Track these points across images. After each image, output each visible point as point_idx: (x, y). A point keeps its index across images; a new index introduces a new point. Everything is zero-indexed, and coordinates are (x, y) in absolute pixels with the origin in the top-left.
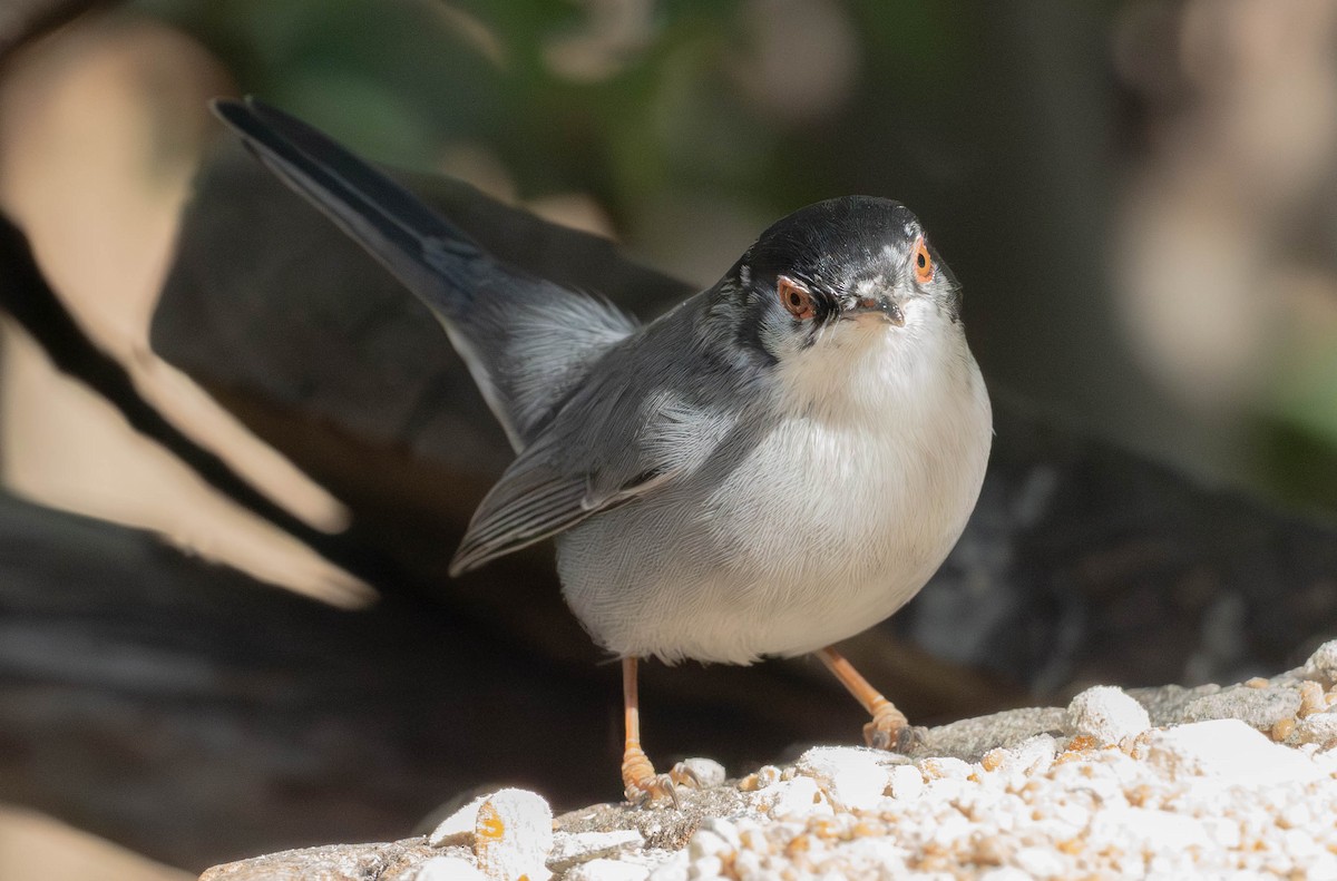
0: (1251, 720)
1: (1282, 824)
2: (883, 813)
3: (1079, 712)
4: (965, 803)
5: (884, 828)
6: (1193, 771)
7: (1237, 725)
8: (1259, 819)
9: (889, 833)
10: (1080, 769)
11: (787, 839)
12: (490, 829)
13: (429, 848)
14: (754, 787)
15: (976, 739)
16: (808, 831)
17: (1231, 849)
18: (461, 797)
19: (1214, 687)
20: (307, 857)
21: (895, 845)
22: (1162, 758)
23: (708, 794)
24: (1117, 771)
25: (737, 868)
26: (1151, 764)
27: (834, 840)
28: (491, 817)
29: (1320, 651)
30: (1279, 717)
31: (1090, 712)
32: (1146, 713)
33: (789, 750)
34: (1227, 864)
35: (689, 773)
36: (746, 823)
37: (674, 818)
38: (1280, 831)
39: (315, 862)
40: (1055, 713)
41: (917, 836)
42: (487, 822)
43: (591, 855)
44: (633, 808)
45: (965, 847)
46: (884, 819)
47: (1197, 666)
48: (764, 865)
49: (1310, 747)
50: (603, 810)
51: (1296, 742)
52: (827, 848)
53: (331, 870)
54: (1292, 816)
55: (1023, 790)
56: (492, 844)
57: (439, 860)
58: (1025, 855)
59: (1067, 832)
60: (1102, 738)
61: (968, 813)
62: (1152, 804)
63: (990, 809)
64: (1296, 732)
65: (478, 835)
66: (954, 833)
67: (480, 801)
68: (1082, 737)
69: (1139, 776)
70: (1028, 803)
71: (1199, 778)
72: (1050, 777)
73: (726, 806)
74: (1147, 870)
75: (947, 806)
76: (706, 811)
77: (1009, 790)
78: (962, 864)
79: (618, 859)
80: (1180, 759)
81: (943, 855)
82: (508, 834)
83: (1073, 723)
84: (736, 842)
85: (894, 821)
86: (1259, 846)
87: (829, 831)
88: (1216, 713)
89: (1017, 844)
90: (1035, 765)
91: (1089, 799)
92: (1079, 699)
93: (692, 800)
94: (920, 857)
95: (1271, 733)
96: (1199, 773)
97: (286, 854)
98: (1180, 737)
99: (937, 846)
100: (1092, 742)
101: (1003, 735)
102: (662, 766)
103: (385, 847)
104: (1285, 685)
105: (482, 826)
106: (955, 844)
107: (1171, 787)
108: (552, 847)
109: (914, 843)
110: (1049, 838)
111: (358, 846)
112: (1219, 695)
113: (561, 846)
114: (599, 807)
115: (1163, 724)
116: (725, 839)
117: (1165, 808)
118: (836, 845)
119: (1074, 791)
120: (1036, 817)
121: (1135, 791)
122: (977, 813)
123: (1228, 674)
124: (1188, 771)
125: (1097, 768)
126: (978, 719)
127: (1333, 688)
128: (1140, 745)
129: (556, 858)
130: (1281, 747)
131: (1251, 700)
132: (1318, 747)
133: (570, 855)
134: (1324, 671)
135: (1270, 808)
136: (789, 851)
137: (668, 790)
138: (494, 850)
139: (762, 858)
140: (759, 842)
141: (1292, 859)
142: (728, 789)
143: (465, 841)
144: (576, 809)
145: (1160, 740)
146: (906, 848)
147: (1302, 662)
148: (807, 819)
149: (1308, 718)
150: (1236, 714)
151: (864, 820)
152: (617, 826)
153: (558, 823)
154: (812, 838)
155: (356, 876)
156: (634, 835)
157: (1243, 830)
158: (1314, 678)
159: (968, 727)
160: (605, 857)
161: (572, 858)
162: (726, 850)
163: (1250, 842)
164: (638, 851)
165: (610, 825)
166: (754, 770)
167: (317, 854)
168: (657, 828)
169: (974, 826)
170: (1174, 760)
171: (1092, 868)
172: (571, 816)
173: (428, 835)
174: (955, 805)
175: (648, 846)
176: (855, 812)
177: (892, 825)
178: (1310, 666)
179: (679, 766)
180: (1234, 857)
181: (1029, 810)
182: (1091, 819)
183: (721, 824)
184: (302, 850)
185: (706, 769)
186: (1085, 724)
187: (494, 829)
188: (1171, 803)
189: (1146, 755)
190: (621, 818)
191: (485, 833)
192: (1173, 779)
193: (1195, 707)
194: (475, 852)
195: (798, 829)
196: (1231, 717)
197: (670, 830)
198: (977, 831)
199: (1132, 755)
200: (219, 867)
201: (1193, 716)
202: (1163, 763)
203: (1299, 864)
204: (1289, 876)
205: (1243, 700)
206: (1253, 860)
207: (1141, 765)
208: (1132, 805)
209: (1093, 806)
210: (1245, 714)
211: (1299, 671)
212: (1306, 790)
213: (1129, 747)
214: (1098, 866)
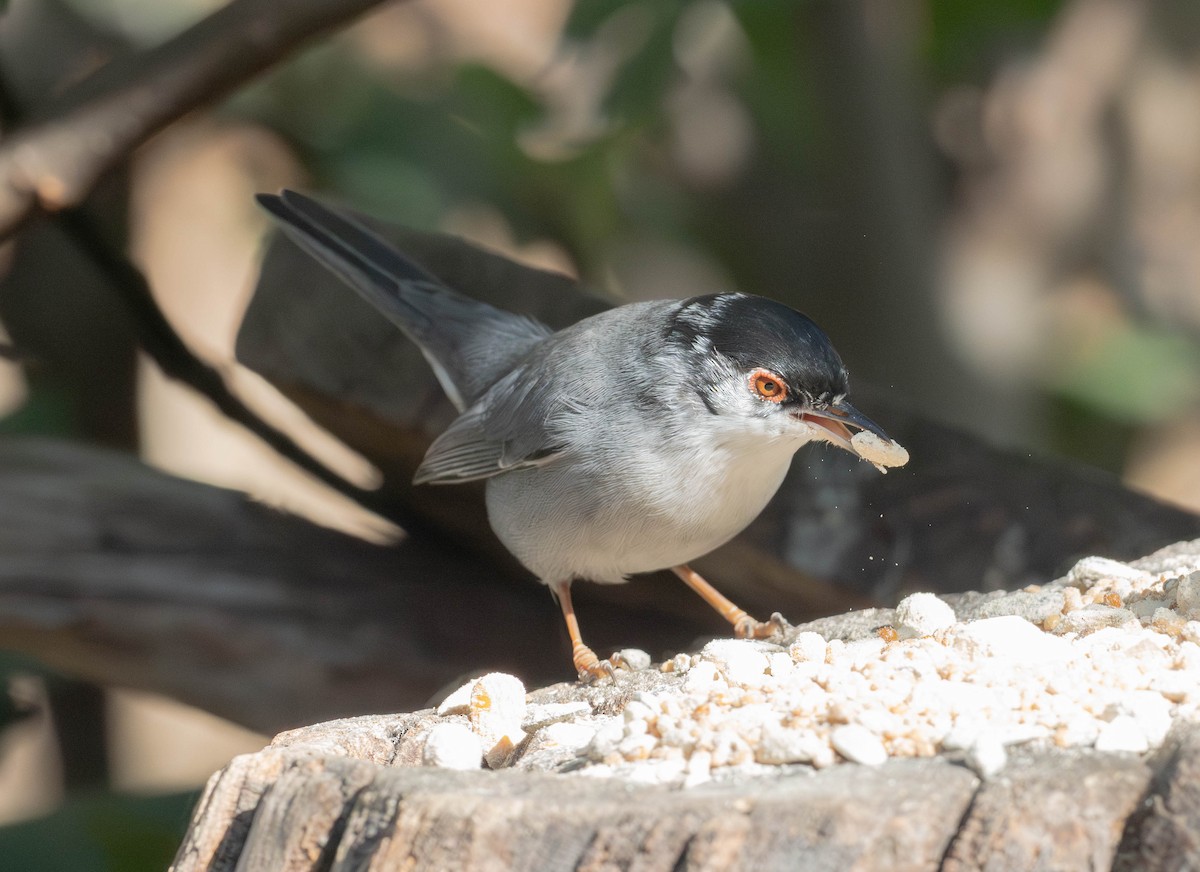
0: (1029, 616)
1: (1050, 691)
2: (763, 687)
3: (905, 612)
4: (822, 680)
5: (764, 698)
6: (986, 653)
7: (1018, 620)
8: (1034, 688)
9: (767, 702)
10: (904, 653)
11: (694, 707)
12: (482, 703)
13: (437, 717)
14: (671, 669)
15: (831, 632)
16: (709, 701)
17: (1013, 709)
18: (461, 678)
19: (1002, 593)
20: (349, 724)
21: (772, 710)
22: (964, 644)
23: (637, 675)
24: (929, 656)
25: (658, 727)
26: (956, 649)
27: (729, 707)
28: (481, 694)
29: (1077, 566)
30: (1048, 614)
31: (913, 611)
32: (952, 612)
33: (696, 642)
34: (1011, 719)
35: (623, 660)
36: (665, 696)
37: (614, 692)
38: (1049, 695)
39: (355, 728)
40: (888, 613)
41: (788, 703)
42: (479, 698)
43: (554, 720)
44: (584, 685)
45: (823, 711)
46: (764, 691)
47: (992, 576)
48: (678, 725)
49: (1071, 635)
50: (562, 688)
51: (1061, 631)
52: (723, 713)
53: (367, 733)
54: (1055, 686)
55: (864, 669)
56: (483, 713)
57: (444, 725)
58: (864, 716)
59: (896, 700)
60: (921, 630)
61: (824, 687)
62: (957, 678)
63: (840, 683)
64: (1061, 625)
65: (472, 707)
66: (815, 702)
67: (474, 682)
68: (907, 630)
69: (947, 658)
70: (867, 678)
71: (991, 659)
72: (882, 659)
73: (651, 683)
74: (953, 726)
75: (810, 681)
76: (636, 687)
77: (853, 669)
78: (821, 723)
79: (573, 722)
80: (977, 645)
81: (805, 717)
82: (494, 706)
83: (900, 620)
84: (658, 711)
85: (771, 692)
86: (1034, 707)
87: (724, 700)
88: (1003, 611)
89: (860, 708)
91: (912, 675)
92: (905, 602)
93: (627, 679)
94: (790, 718)
95: (1042, 625)
96: (990, 655)
97: (334, 722)
98: (977, 629)
99: (801, 711)
100: (913, 635)
101: (850, 629)
102: (603, 654)
103: (406, 716)
104: (1053, 590)
105: (475, 700)
106: (815, 709)
107: (971, 665)
108: (526, 715)
109: (786, 709)
110: (883, 703)
111: (385, 716)
112: (1005, 599)
113: (532, 714)
114: (560, 686)
115: (965, 620)
116: (650, 708)
117: (965, 680)
118: (730, 710)
119: (900, 669)
120: (873, 688)
121: (945, 669)
122: (830, 686)
123: (1013, 583)
124: (982, 653)
125: (915, 651)
126: (832, 617)
127: (1088, 592)
128: (948, 635)
129: (529, 723)
130: (1049, 635)
131: (1028, 601)
132: (1076, 635)
133: (539, 720)
134: (1081, 580)
135: (1041, 680)
136: (696, 715)
137: (608, 671)
138: (483, 717)
139: (676, 721)
140: (674, 709)
141: (1058, 716)
142: (652, 671)
143: (462, 711)
144: (544, 687)
145: (962, 631)
146: (780, 712)
147: (1064, 573)
148: (708, 692)
149: (1069, 614)
150: (1017, 611)
151: (750, 692)
152: (573, 698)
153: (530, 697)
154: (712, 706)
155: (385, 738)
156: (584, 705)
157: (1022, 695)
158: (1074, 585)
159: (825, 624)
160: (564, 721)
161: (540, 723)
162: (651, 716)
163: (1028, 704)
164: (588, 716)
165: (567, 698)
166: (672, 657)
167: (357, 722)
168: (602, 700)
169: (829, 696)
170: (972, 646)
171: (914, 724)
172: (540, 692)
173: (437, 707)
174: (815, 681)
175: (595, 713)
176: (744, 686)
177: (769, 695)
178: (1071, 576)
179: (616, 655)
180: (1017, 715)
181: (868, 683)
182: (913, 689)
183: (646, 696)
184: (346, 719)
185: (637, 656)
186: (909, 620)
187: (484, 703)
188: (970, 677)
189: (952, 642)
190: (575, 693)
191: (478, 706)
192: (971, 659)
193: (988, 607)
194: (470, 719)
195: (702, 699)
196: (1014, 614)
197: (611, 701)
198: (831, 699)
199: (942, 643)
200: (286, 732)
201: (987, 613)
202: (965, 648)
203: (1063, 721)
204: (1056, 728)
205: (1022, 601)
206: (1030, 717)
207: (949, 650)
208: (942, 678)
209: (914, 680)
210: (1023, 612)
211: (1063, 580)
212: (1068, 667)
213: (941, 638)
214: (919, 722)
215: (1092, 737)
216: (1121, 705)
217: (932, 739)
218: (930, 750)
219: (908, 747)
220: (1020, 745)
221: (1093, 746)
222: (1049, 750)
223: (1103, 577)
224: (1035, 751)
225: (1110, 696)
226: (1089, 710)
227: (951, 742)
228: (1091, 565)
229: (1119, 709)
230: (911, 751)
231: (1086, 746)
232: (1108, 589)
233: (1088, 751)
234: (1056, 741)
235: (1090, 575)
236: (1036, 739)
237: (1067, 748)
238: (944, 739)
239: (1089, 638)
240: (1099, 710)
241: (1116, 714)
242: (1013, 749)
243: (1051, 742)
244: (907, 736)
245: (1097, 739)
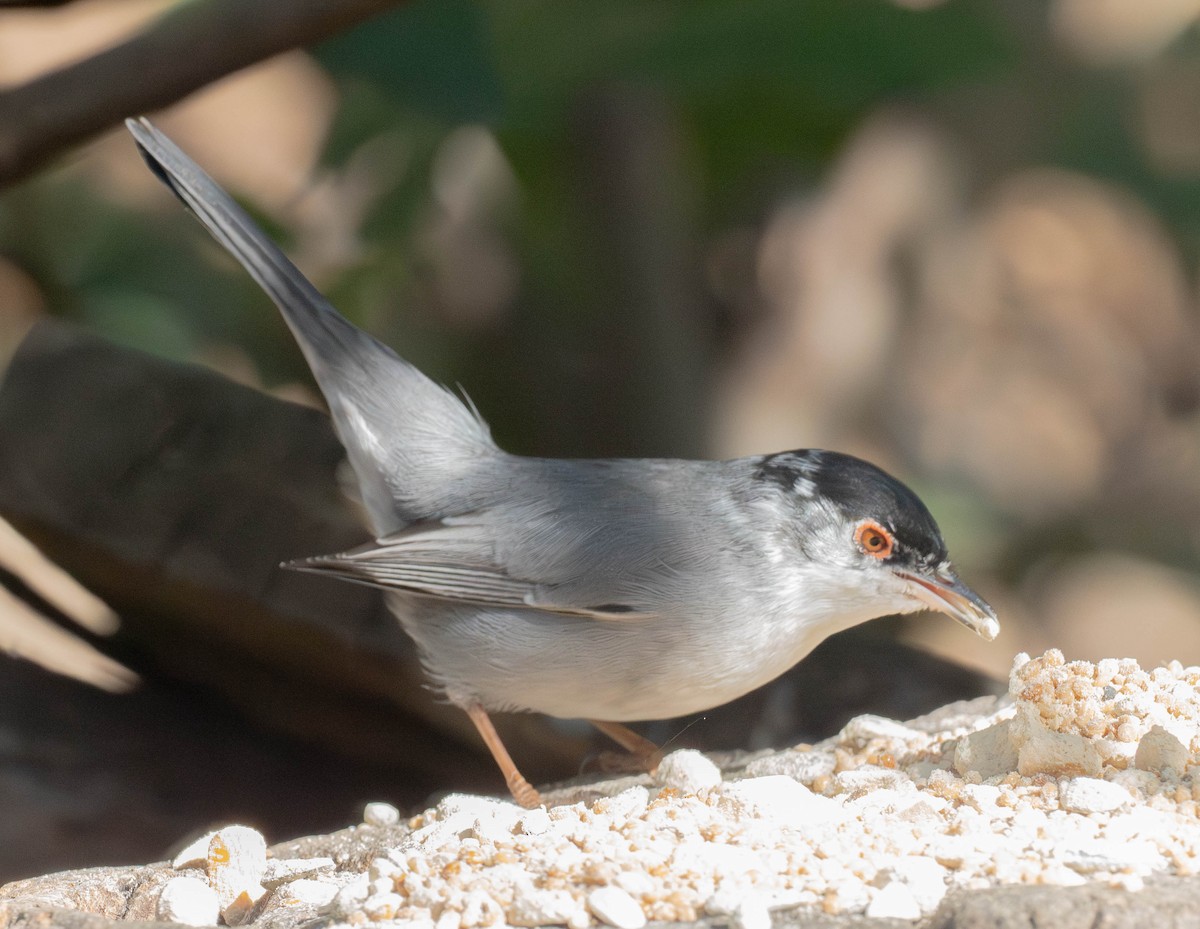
0: (798, 776)
1: (819, 855)
2: (517, 845)
3: (667, 768)
4: (579, 839)
5: (518, 857)
6: (752, 814)
7: (787, 779)
8: (802, 852)
9: (520, 861)
10: (666, 812)
11: (444, 865)
12: (220, 857)
13: (173, 870)
14: (420, 826)
16: (460, 859)
17: (780, 874)
18: (197, 832)
19: (771, 751)
20: (79, 876)
21: (525, 870)
22: (729, 804)
23: (385, 831)
24: (693, 816)
25: (406, 886)
26: (720, 809)
27: (480, 865)
28: (219, 848)
29: (850, 724)
30: (818, 774)
31: (676, 769)
32: (718, 771)
34: (777, 884)
36: (412, 853)
37: (359, 849)
38: (818, 860)
39: (86, 880)
41: (542, 863)
42: (217, 851)
43: (295, 877)
45: (578, 871)
46: (517, 850)
48: (426, 884)
49: (842, 797)
50: (305, 843)
51: (832, 792)
52: (473, 872)
53: (98, 886)
54: (826, 849)
55: (623, 828)
56: (220, 868)
57: (180, 879)
58: (623, 877)
59: (655, 860)
60: (685, 789)
61: (581, 846)
62: (721, 839)
63: (597, 843)
64: (831, 786)
65: (210, 861)
66: (570, 860)
67: (212, 834)
68: (669, 789)
69: (711, 818)
70: (626, 838)
71: (757, 820)
72: (644, 818)
73: (398, 840)
74: (716, 890)
75: (566, 841)
76: (383, 843)
77: (612, 828)
78: (576, 884)
79: (316, 879)
80: (743, 805)
81: (561, 877)
82: (233, 860)
83: (663, 778)
84: (406, 868)
85: (525, 851)
86: (802, 871)
87: (476, 858)
88: (771, 771)
89: (618, 869)
90: (633, 810)
91: (674, 835)
92: (666, 761)
93: (373, 835)
94: (544, 879)
95: (812, 786)
96: (757, 816)
97: (64, 874)
98: (742, 788)
99: (557, 870)
100: (681, 794)
103: (139, 869)
104: (824, 750)
105: (213, 854)
106: (571, 869)
107: (737, 827)
108: (266, 870)
109: (540, 869)
110: (643, 864)
111: (118, 868)
112: (773, 758)
113: (272, 870)
114: (303, 840)
115: (731, 779)
116: (397, 865)
117: (730, 842)
118: (481, 869)
119: (661, 829)
120: (632, 849)
121: (708, 830)
122: (588, 846)
123: (783, 741)
124: (748, 814)
125: (679, 811)
127: (861, 753)
128: (713, 795)
129: (269, 878)
130: (819, 797)
131: (798, 761)
132: (848, 796)
133: (279, 877)
134: (854, 739)
135: (810, 843)
136: (445, 874)
138: (221, 872)
139: (424, 879)
140: (422, 866)
141: (827, 882)
142: (400, 827)
143: (200, 865)
144: (285, 841)
145: (728, 791)
146: (534, 872)
147: (836, 732)
148: (459, 850)
149: (839, 775)
150: (787, 772)
151: (502, 850)
152: (316, 854)
153: (271, 852)
154: (462, 864)
155: (117, 891)
156: (328, 861)
157: (789, 859)
158: (846, 745)
160: (306, 878)
161: (281, 879)
162: (397, 873)
163: (795, 868)
164: (331, 874)
165: (310, 854)
166: (421, 812)
167: (88, 875)
168: (346, 857)
169: (585, 856)
170: (738, 806)
171: (675, 887)
172: (281, 847)
173: (173, 859)
174: (571, 840)
175: (339, 869)
176: (497, 844)
177: (523, 855)
178: (843, 736)
180: (783, 880)
181: (628, 843)
182: (674, 850)
183: (394, 853)
184: (76, 871)
185: (384, 811)
186: (672, 779)
187: (222, 857)
188: (735, 839)
189: (717, 802)
190: (319, 848)
191: (215, 859)
192: (737, 820)
193: (755, 767)
194: (207, 874)
195: (452, 857)
196: (782, 774)
197: (356, 858)
198: (588, 859)
199: (707, 803)
200: (13, 883)
201: (754, 773)
202: (730, 809)
203: (832, 886)
204: (824, 894)
205: (792, 762)
206: (798, 882)
207: (713, 810)
208: (706, 840)
209: (676, 841)
210: (792, 772)
211: (835, 739)
212: (838, 830)
213: (705, 796)
214: (680, 886)
215: (863, 903)
216: (894, 871)
217: (693, 902)
218: (692, 914)
219: (668, 911)
220: (786, 910)
221: (863, 913)
222: (817, 917)
223: (876, 736)
224: (803, 917)
225: (882, 861)
226: (860, 876)
227: (715, 905)
228: (866, 724)
229: (892, 875)
230: (672, 915)
231: (855, 913)
232: (882, 750)
233: (858, 918)
234: (824, 908)
235: (863, 735)
236: (803, 905)
237: (835, 915)
238: (707, 902)
239: (861, 800)
240: (870, 876)
241: (888, 880)
242: (779, 915)
243: (819, 908)
244: (667, 900)
245: (868, 905)
